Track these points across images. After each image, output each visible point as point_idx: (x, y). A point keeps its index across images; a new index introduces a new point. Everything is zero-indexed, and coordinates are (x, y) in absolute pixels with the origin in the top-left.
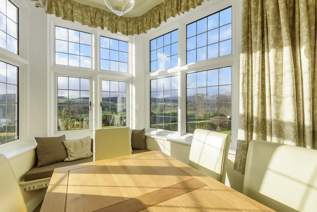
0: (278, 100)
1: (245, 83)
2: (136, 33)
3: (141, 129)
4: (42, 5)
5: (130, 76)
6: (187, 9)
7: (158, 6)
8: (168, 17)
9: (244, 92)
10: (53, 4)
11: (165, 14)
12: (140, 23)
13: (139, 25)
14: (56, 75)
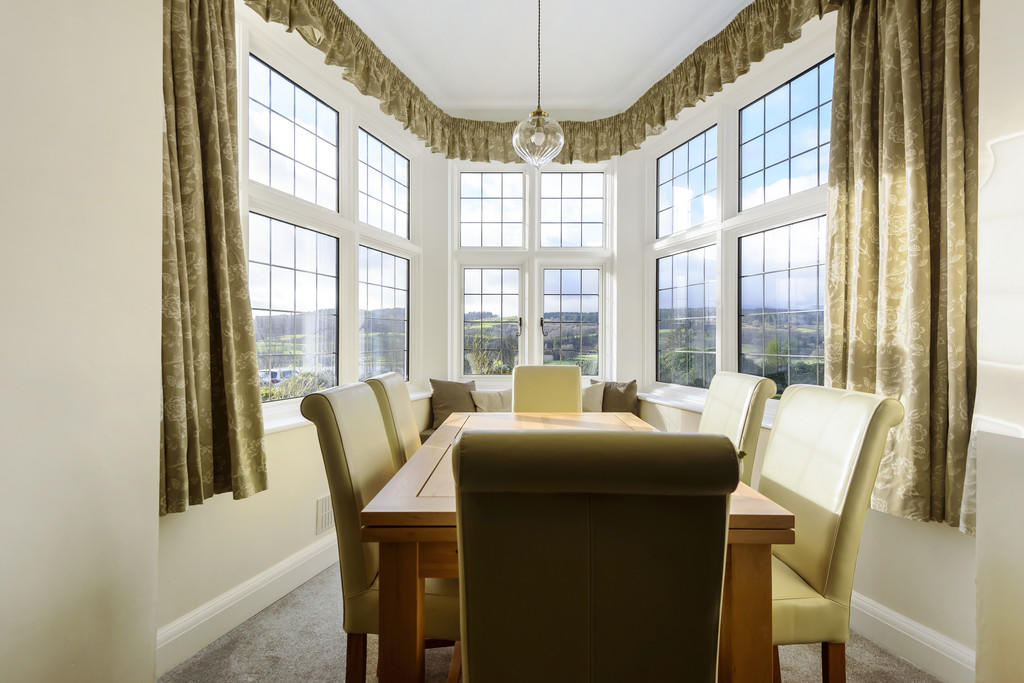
0: (893, 297)
1: (836, 258)
2: (616, 154)
3: (628, 381)
4: (440, 148)
5: (607, 254)
6: (717, 85)
7: (660, 83)
8: (679, 110)
9: (833, 280)
10: (457, 140)
11: (673, 101)
12: (624, 127)
13: (623, 132)
14: (463, 268)
